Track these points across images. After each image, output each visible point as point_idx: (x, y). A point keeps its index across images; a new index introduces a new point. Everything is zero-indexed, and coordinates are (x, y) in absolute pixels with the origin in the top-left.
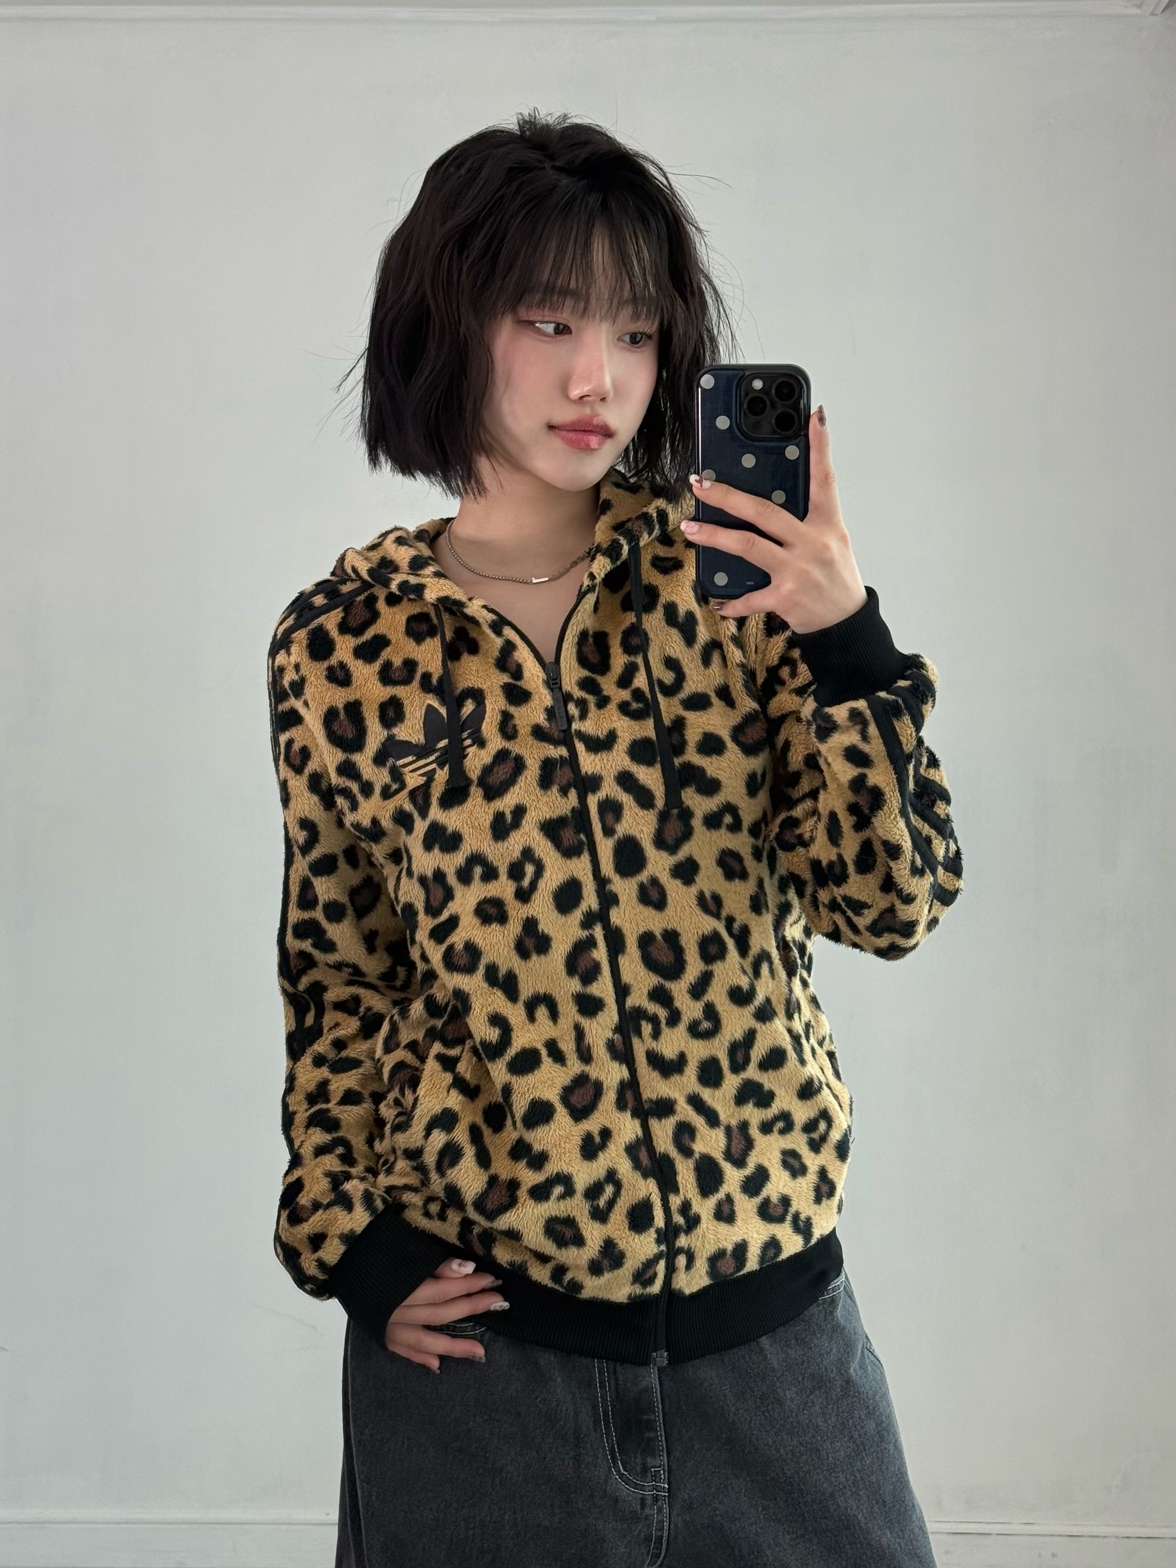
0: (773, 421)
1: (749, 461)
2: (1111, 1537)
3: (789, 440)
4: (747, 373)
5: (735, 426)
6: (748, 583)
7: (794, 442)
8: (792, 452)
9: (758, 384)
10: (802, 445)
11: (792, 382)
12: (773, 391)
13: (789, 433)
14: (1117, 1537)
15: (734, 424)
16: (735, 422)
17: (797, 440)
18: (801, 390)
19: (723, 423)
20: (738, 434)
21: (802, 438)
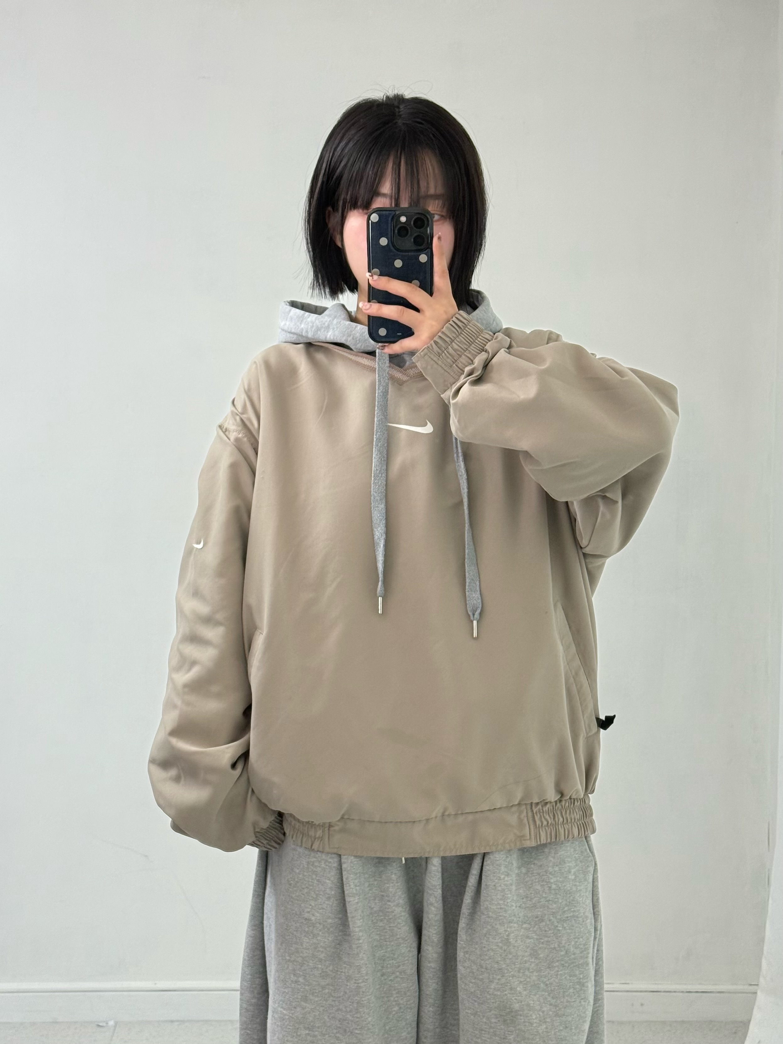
0: (412, 240)
1: (398, 263)
2: (679, 992)
3: (421, 251)
4: (397, 213)
5: (390, 244)
6: (398, 334)
7: (424, 252)
8: (423, 258)
9: (403, 219)
11: (422, 217)
12: (412, 223)
13: (422, 247)
14: (682, 992)
15: (390, 242)
16: (391, 241)
17: (426, 251)
18: (428, 221)
19: (384, 241)
20: (392, 248)
21: (429, 250)
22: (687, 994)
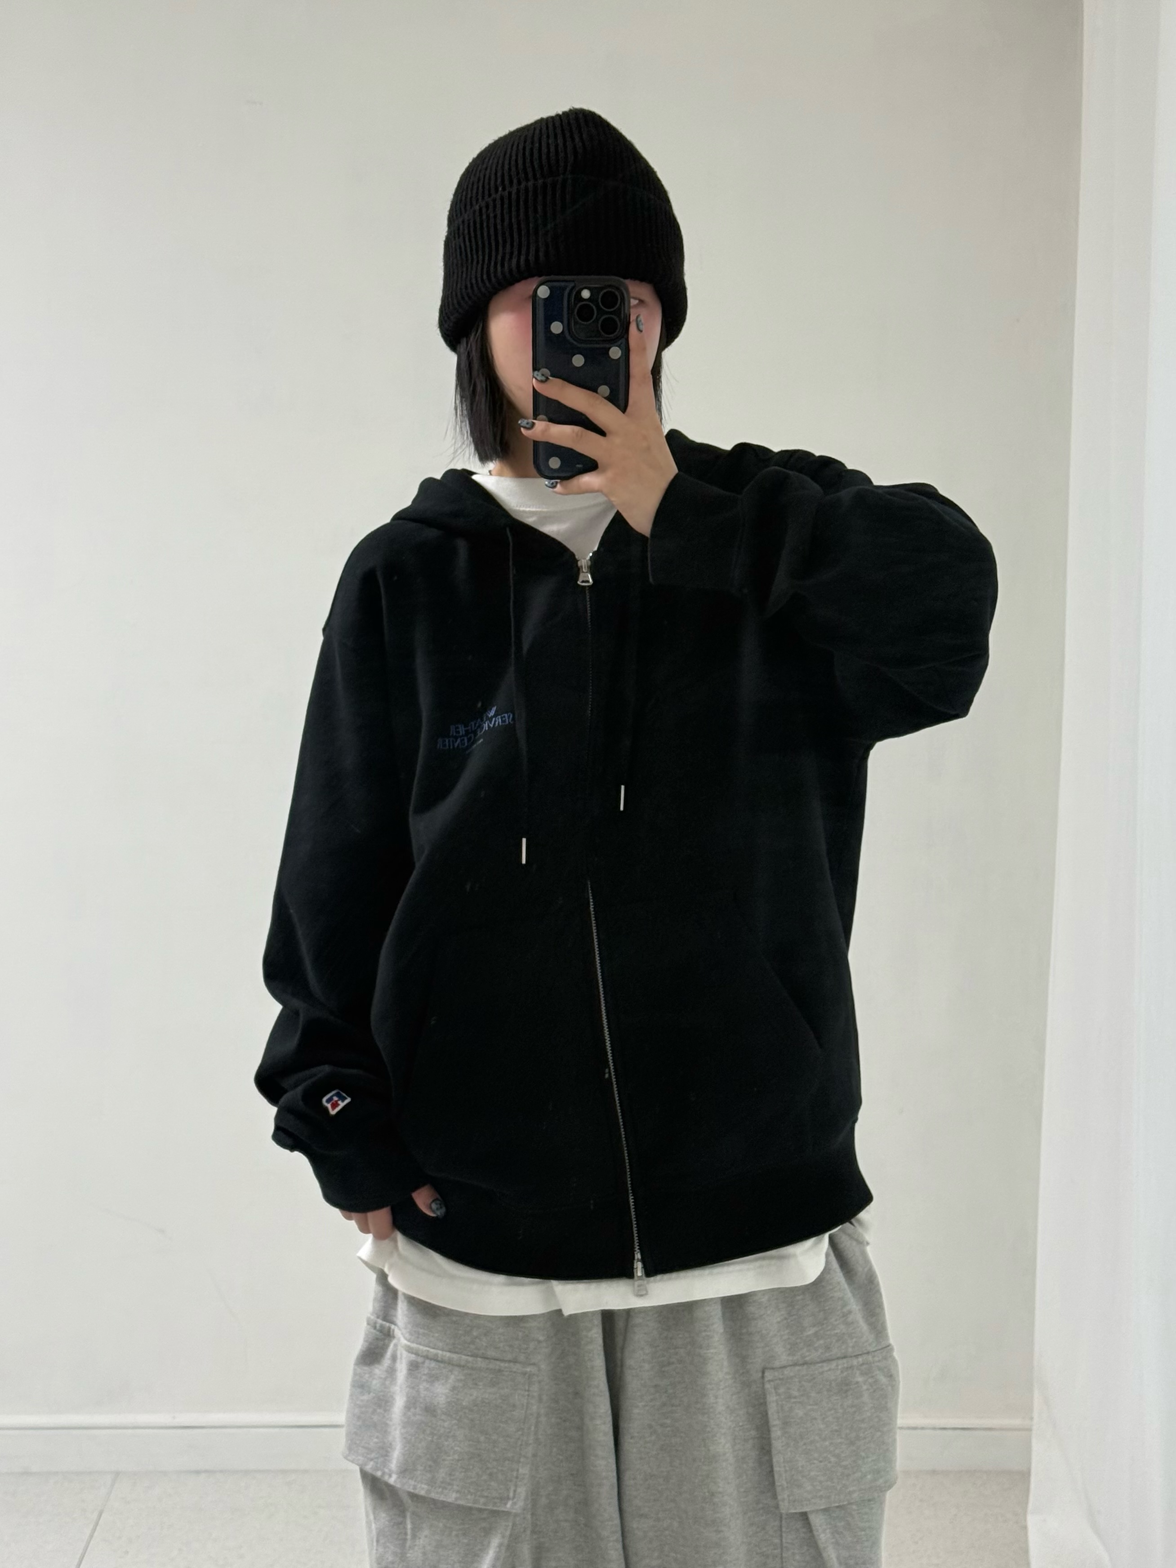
0: (599, 326)
1: (578, 361)
2: (930, 1429)
3: (613, 342)
5: (567, 332)
6: (576, 466)
7: (616, 344)
8: (615, 353)
9: (586, 294)
10: (623, 346)
11: (617, 293)
12: (599, 300)
13: (614, 336)
15: (566, 329)
16: (568, 327)
17: (619, 343)
18: (623, 299)
19: (557, 328)
20: (568, 337)
21: (623, 340)
22: (939, 1432)
